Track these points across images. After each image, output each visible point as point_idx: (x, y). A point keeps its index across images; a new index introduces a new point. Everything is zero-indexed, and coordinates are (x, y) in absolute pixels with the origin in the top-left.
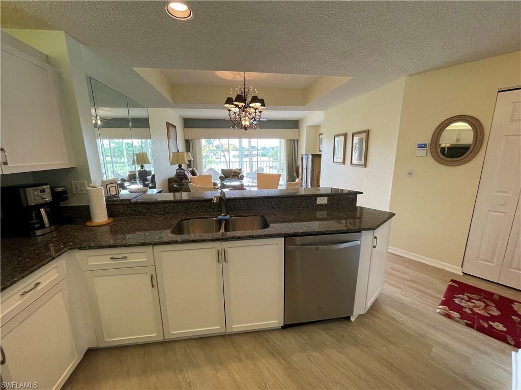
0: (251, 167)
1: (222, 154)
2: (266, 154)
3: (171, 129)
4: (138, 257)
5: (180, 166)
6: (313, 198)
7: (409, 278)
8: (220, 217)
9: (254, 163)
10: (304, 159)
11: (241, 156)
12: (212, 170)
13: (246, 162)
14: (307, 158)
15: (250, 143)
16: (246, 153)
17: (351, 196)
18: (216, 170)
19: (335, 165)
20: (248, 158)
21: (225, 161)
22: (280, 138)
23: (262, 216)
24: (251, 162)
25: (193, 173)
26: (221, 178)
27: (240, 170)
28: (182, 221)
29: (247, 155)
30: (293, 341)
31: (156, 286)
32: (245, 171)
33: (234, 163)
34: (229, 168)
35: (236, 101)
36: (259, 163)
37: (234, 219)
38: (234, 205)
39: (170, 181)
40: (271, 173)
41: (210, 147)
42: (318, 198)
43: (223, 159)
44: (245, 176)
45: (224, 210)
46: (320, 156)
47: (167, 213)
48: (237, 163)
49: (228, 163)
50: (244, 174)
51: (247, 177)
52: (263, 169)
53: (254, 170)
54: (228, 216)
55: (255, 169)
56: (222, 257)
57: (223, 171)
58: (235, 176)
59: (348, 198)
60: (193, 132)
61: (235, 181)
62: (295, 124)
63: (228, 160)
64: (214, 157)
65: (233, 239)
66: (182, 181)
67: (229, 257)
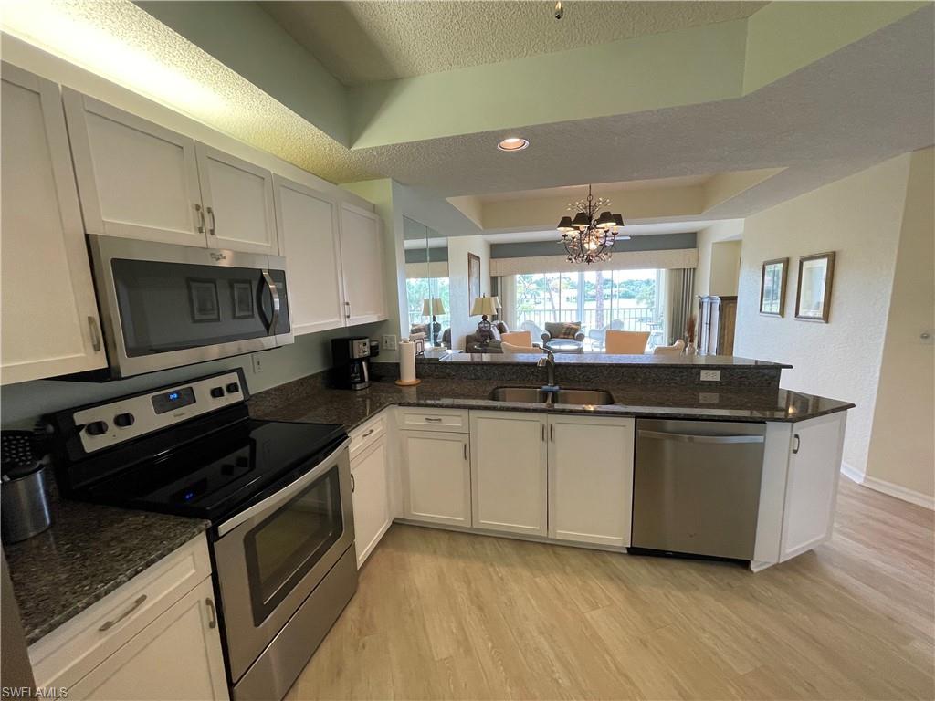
0: (600, 319)
1: (548, 295)
2: (633, 293)
3: (473, 261)
4: (453, 420)
5: (484, 318)
6: (694, 370)
7: (909, 538)
8: (545, 387)
9: (605, 311)
10: (705, 305)
11: (582, 298)
12: (531, 323)
13: (591, 310)
14: (711, 304)
15: (599, 276)
16: (592, 292)
17: (767, 371)
18: (537, 323)
19: (762, 318)
20: (595, 303)
21: (551, 308)
22: (659, 267)
23: (605, 391)
24: (599, 311)
25: (501, 329)
26: (544, 337)
27: (578, 324)
28: (497, 388)
29: (594, 297)
30: (644, 572)
31: (468, 458)
32: (588, 325)
33: (568, 313)
34: (558, 321)
35: (575, 222)
36: (615, 312)
37: (565, 394)
38: (565, 373)
39: (469, 339)
40: (638, 330)
41: (527, 284)
42: (703, 372)
43: (549, 306)
44: (586, 334)
45: (551, 380)
46: (734, 299)
47: (479, 378)
48: (574, 313)
49: (557, 313)
50: (586, 332)
51: (590, 337)
52: (621, 324)
53: (605, 325)
54: (557, 388)
55: (606, 323)
56: (547, 435)
57: (549, 327)
58: (569, 334)
59: (760, 375)
60: (503, 265)
61: (569, 343)
62: (690, 240)
63: (557, 308)
64: (532, 301)
65: (563, 412)
66: (486, 339)
67: (557, 434)
